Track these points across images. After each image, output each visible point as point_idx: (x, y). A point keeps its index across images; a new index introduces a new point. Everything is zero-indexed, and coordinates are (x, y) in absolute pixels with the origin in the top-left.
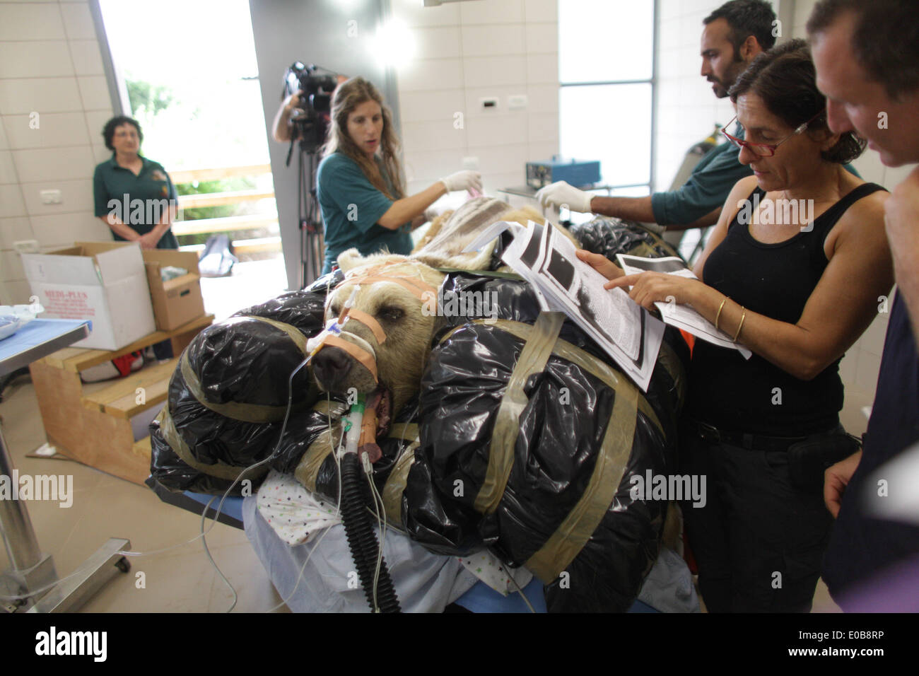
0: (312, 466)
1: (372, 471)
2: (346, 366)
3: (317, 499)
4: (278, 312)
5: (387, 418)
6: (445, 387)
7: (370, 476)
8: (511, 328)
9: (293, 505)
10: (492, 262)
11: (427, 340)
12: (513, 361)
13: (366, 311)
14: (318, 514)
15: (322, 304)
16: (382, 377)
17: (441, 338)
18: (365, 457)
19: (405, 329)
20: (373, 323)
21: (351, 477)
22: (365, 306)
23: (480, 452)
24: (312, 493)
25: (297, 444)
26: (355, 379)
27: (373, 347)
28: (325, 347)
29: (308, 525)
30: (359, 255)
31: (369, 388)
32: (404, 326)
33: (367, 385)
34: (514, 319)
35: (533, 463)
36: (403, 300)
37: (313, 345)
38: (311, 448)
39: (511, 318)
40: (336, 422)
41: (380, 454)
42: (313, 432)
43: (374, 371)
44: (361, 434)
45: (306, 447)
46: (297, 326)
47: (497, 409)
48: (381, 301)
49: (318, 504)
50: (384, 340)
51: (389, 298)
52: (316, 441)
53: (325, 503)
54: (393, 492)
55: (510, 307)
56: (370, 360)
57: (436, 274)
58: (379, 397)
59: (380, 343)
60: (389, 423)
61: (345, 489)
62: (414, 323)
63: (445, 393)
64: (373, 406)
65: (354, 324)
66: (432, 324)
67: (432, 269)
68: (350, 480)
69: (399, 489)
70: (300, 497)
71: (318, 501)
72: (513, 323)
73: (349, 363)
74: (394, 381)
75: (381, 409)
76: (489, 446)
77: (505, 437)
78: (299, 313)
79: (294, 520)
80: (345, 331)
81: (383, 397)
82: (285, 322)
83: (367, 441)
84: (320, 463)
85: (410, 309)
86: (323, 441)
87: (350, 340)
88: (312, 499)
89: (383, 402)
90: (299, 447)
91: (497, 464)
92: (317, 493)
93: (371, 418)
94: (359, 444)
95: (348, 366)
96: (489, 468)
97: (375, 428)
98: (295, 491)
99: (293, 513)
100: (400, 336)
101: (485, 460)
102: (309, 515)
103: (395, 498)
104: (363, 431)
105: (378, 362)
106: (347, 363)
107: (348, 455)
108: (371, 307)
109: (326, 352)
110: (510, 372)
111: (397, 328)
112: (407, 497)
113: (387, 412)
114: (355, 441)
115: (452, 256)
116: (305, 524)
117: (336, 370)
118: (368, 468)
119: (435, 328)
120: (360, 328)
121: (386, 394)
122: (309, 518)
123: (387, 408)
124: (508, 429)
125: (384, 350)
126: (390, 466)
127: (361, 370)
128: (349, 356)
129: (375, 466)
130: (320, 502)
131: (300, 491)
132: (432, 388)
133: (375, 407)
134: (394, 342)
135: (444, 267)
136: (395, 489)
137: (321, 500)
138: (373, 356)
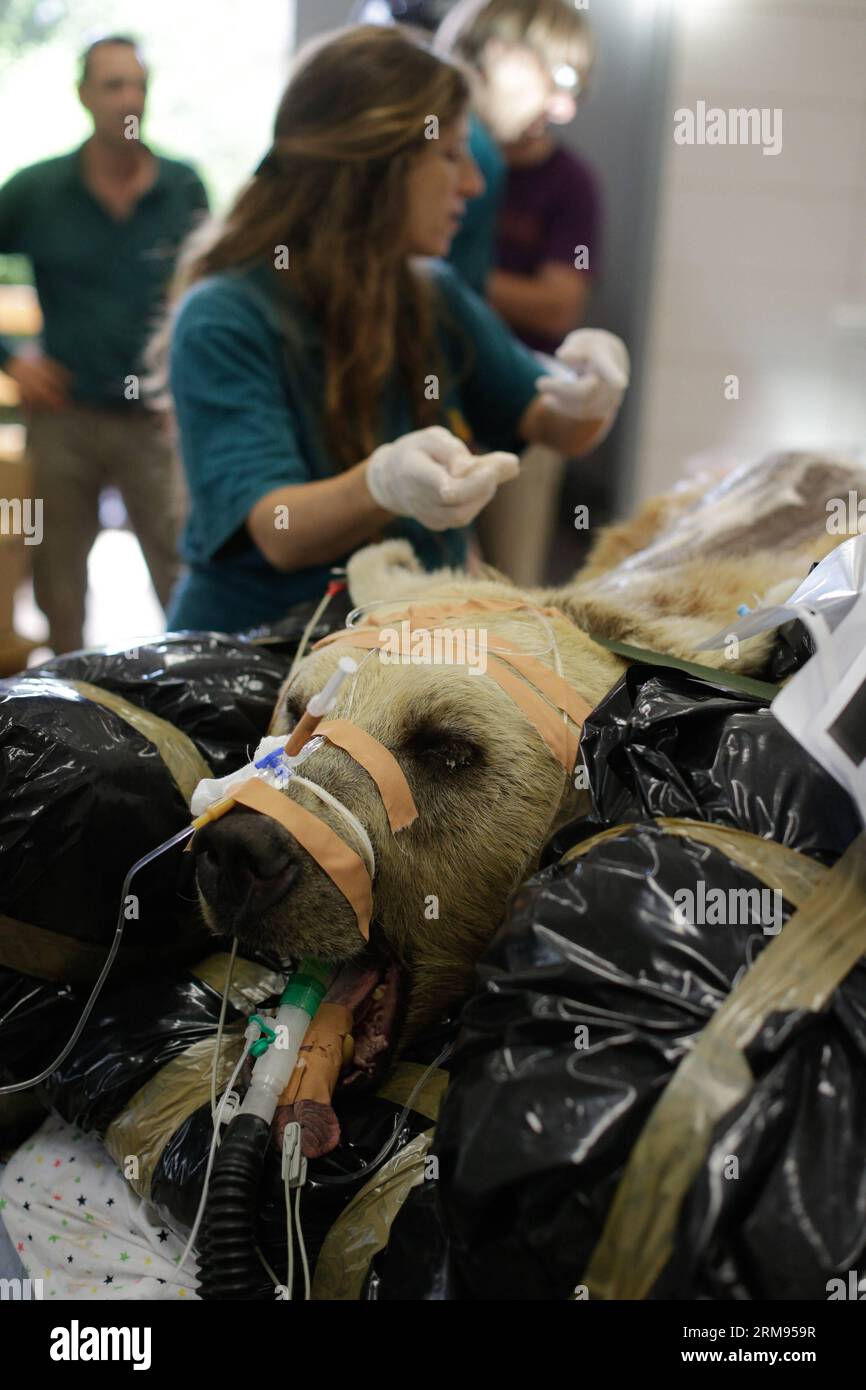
0: (154, 1127)
1: (303, 1181)
2: (282, 873)
3: (154, 1222)
4: (151, 685)
5: (380, 1041)
6: (530, 994)
7: (293, 1192)
8: (763, 860)
9: (88, 1219)
10: (773, 653)
11: (532, 847)
12: (743, 961)
13: (375, 731)
14: (148, 1260)
15: (274, 685)
16: (386, 925)
17: (566, 848)
18: (291, 1136)
19: (475, 804)
20: (386, 768)
21: (234, 1184)
22: (373, 717)
23: (582, 1198)
24: (143, 1203)
25: (124, 1059)
26: (300, 917)
27: (372, 838)
28: (237, 809)
29: (115, 1282)
30: (414, 562)
31: (337, 949)
32: (473, 794)
33: (334, 940)
34: (778, 838)
35: (717, 1263)
36: (484, 720)
37: (208, 796)
38: (162, 1077)
39: (769, 835)
40: (237, 1021)
41: (335, 1138)
42: (175, 1035)
43: (362, 907)
44: (295, 1070)
45: (148, 1073)
46: (192, 735)
47: (662, 1087)
48: (422, 711)
49: (153, 1233)
50: (409, 823)
51: (446, 707)
52: (178, 1062)
53: (172, 1237)
54: (348, 1250)
55: (777, 798)
56: (355, 870)
57: (602, 660)
58: (371, 978)
59: (396, 828)
60: (382, 1058)
61: (213, 1210)
62: (504, 792)
63: (525, 1007)
64: (346, 1002)
65: (333, 761)
66: (556, 805)
67: (593, 644)
68: (231, 1192)
69: (367, 1247)
70: (111, 1202)
71: (153, 1225)
72: (775, 846)
73: (294, 868)
74: (420, 942)
75: (371, 1013)
76: (612, 1190)
77: (663, 1171)
78: (206, 699)
79: (83, 1261)
80: (303, 776)
81: (382, 980)
82: (163, 715)
83: (306, 1094)
84: (175, 1125)
85: (499, 747)
86: (196, 1067)
87: (312, 805)
88: (137, 1215)
89: (379, 994)
90: (128, 1068)
91: (627, 1241)
92: (154, 1205)
93: (333, 1035)
94: (283, 1096)
95: (290, 877)
96: (601, 1251)
97: (337, 1063)
98: (103, 1184)
99: (84, 1242)
100: (459, 821)
101: (595, 1223)
102: (124, 1257)
103: (351, 1268)
104: (302, 1063)
105: (381, 880)
106: (287, 867)
107: (245, 1121)
108: (392, 721)
109: (238, 825)
110: (724, 989)
111: (453, 796)
112: (380, 1275)
113: (384, 1024)
114: (273, 1089)
115: (665, 614)
116: (109, 1280)
117: (255, 882)
118: (293, 1168)
119: (561, 815)
120: (347, 775)
121: (392, 974)
122: (126, 1266)
123: (387, 1014)
124: (677, 1153)
125: (404, 849)
126: (355, 1176)
127: (324, 895)
128: (295, 849)
129: (315, 1167)
130: (158, 1231)
131: (114, 1189)
132: (496, 989)
133: (352, 1005)
134: (438, 833)
135: (632, 642)
136: (358, 1245)
137: (163, 1225)
138: (367, 863)
